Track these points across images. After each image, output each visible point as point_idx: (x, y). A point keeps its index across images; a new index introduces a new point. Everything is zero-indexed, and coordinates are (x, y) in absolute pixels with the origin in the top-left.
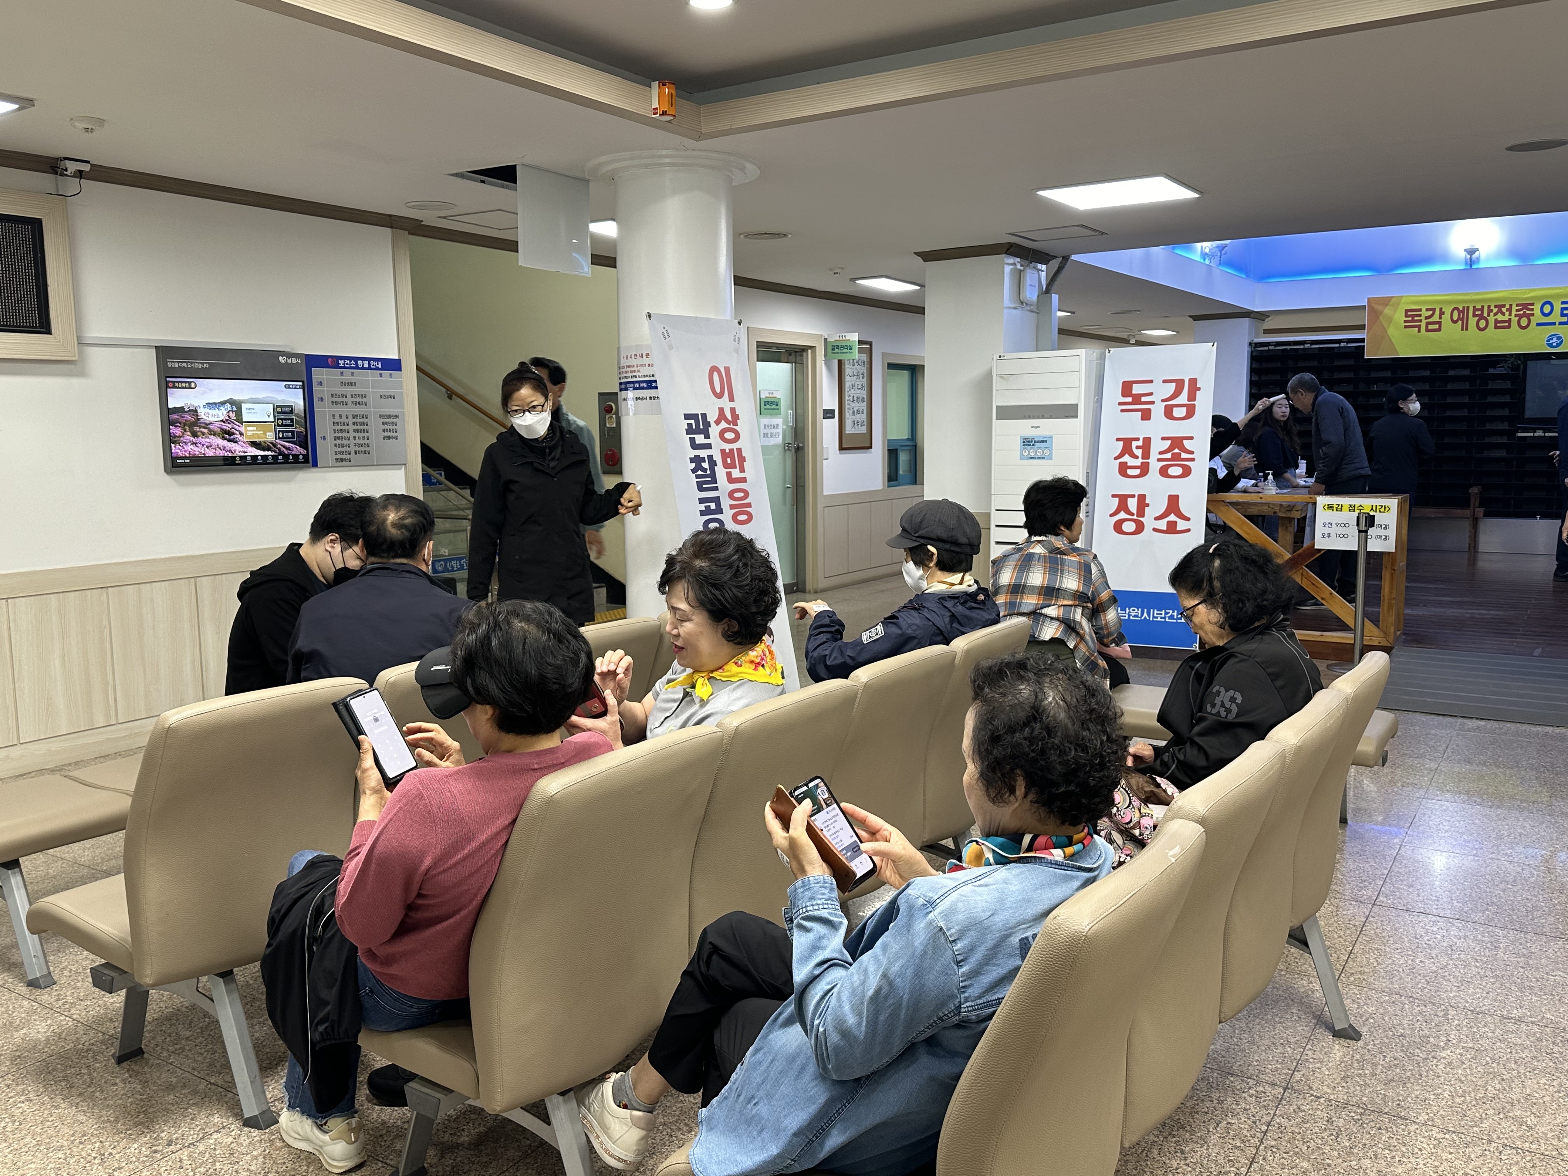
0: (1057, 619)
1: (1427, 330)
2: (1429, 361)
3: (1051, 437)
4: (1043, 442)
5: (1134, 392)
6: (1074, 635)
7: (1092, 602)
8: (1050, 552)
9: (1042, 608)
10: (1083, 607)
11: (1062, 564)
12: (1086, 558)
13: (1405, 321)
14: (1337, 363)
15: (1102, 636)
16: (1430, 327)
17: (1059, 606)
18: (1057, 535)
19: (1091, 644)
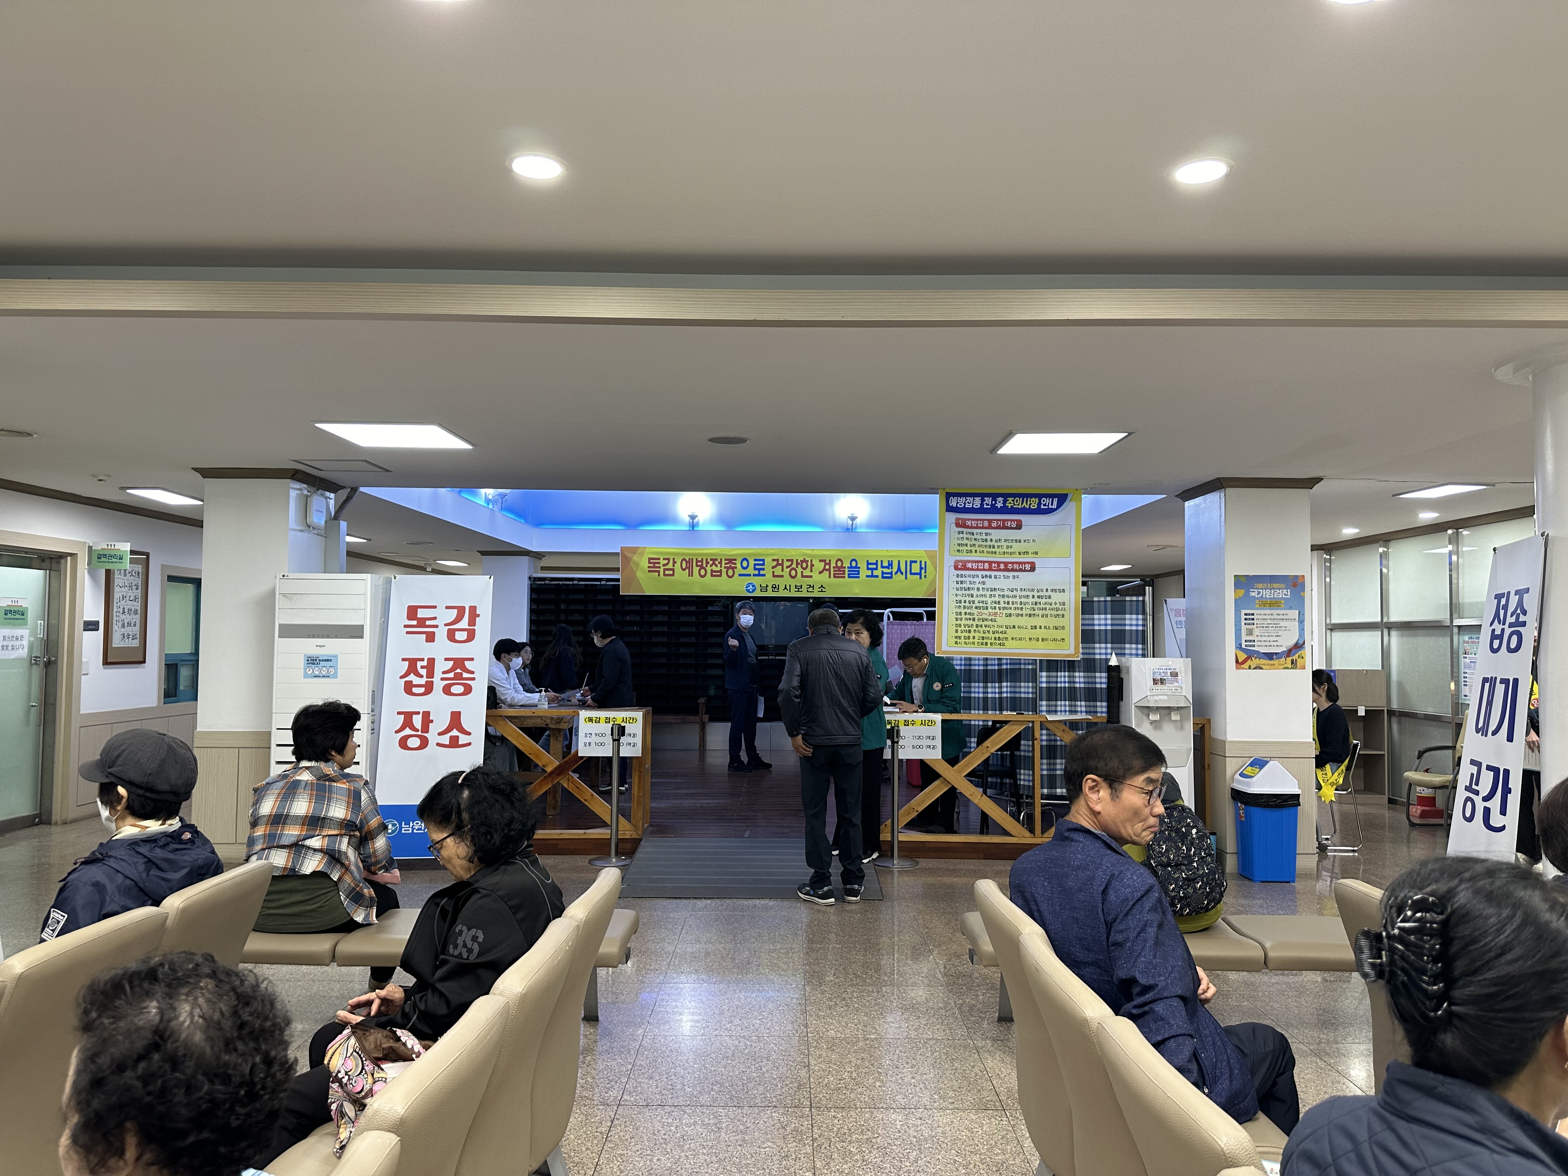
0: (321, 850)
1: (665, 575)
2: (667, 598)
3: (336, 656)
4: (328, 660)
5: (418, 616)
6: (338, 866)
7: (360, 830)
8: (318, 779)
9: (304, 839)
10: (350, 836)
11: (330, 792)
12: (356, 785)
13: (649, 567)
14: (599, 597)
15: (369, 864)
16: (667, 572)
17: (324, 837)
18: (327, 761)
19: (356, 874)
